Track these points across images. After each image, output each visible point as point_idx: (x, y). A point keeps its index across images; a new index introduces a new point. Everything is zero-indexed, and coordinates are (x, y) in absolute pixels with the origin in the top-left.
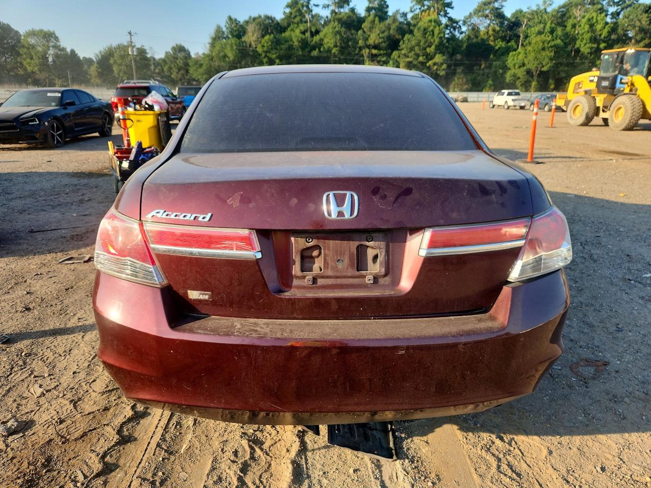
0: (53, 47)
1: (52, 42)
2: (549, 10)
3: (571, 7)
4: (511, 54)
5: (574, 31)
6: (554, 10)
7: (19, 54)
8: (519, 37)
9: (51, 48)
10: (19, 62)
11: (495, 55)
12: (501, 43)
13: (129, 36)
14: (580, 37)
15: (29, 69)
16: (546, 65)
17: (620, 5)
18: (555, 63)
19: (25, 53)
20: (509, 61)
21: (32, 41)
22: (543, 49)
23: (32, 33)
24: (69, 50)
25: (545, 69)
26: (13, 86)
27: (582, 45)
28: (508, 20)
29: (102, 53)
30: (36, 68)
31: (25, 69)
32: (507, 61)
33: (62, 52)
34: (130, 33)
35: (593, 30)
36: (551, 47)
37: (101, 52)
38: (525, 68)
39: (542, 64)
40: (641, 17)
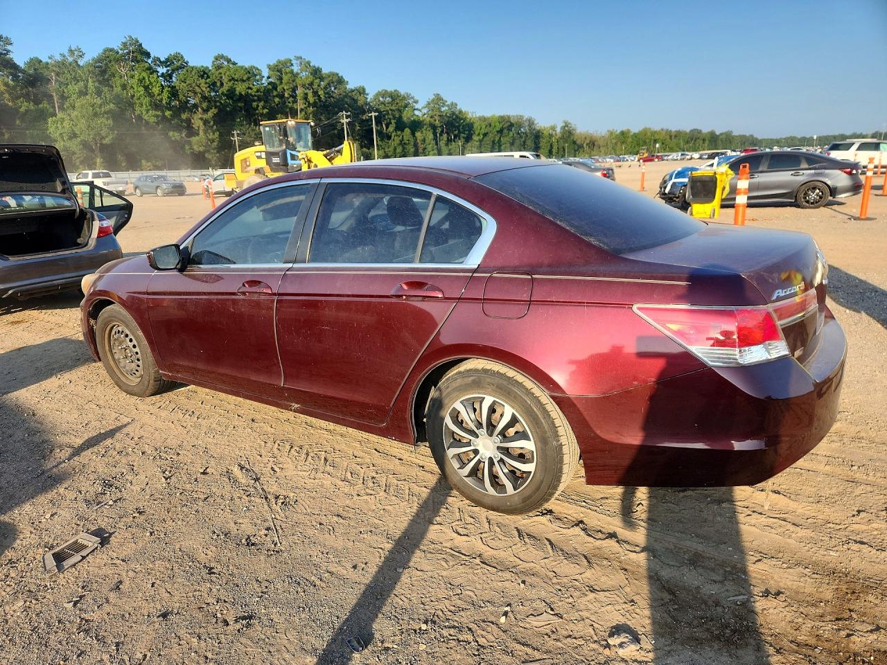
2: (81, 63)
3: (110, 61)
4: (50, 120)
5: (127, 94)
6: (88, 64)
8: (52, 96)
11: (23, 121)
12: (25, 103)
14: (138, 102)
16: (107, 136)
17: (169, 66)
18: (117, 134)
20: (51, 130)
22: (96, 115)
25: (107, 141)
27: (144, 113)
28: (23, 71)
32: (47, 129)
35: (150, 94)
36: (105, 113)
38: (79, 139)
39: (99, 134)
40: (198, 82)
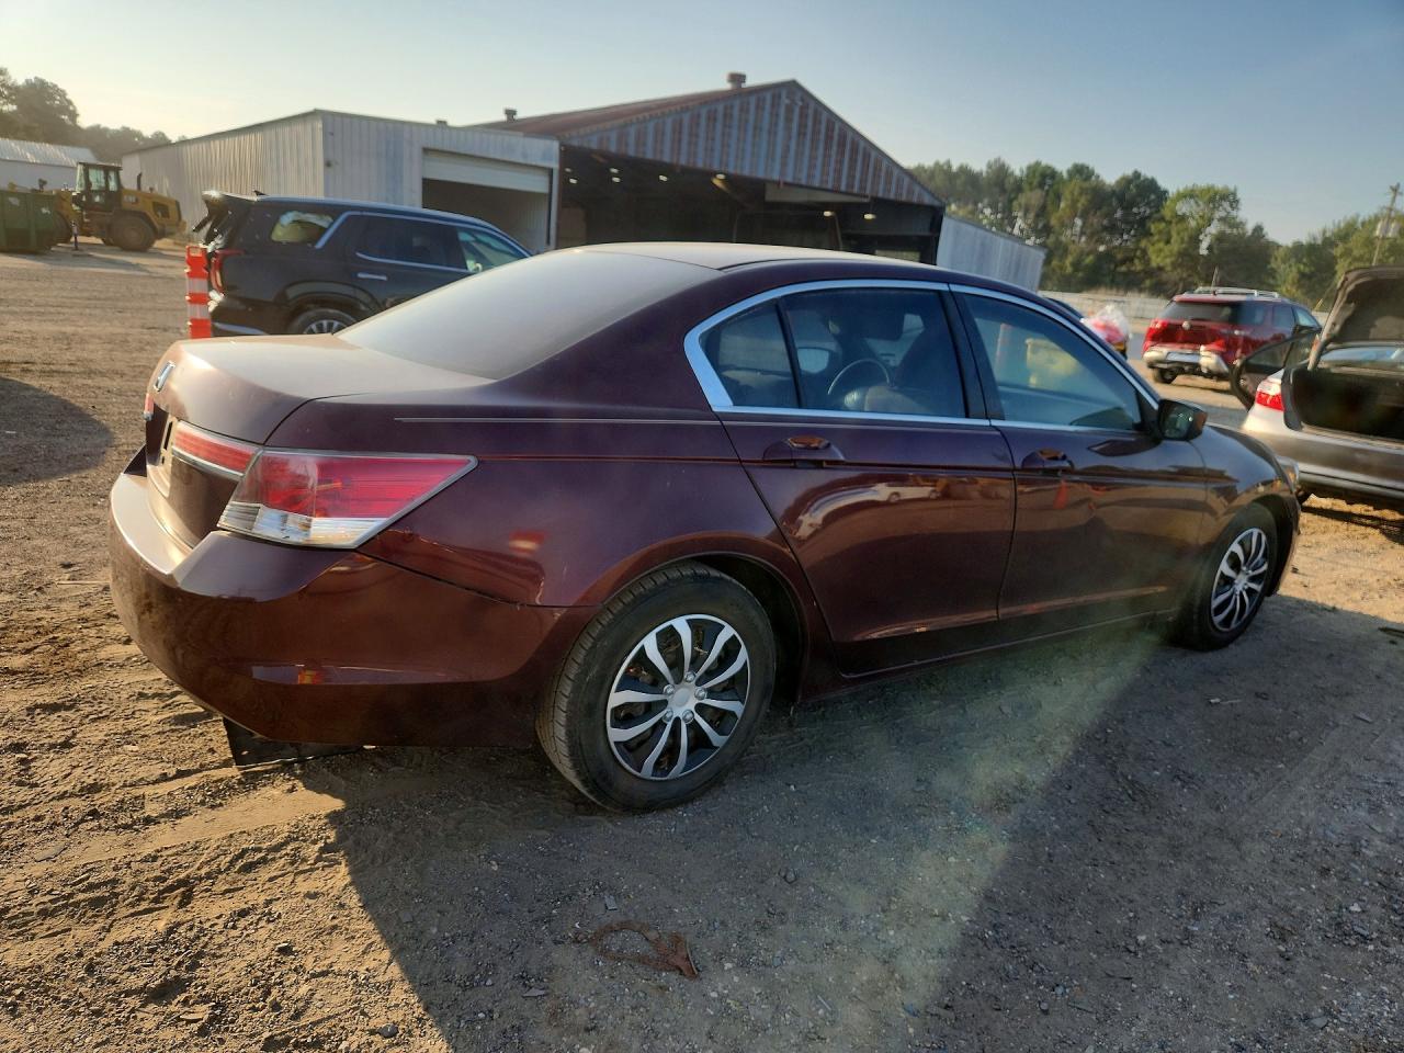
0: (1222, 220)
1: (1225, 209)
7: (1148, 234)
9: (1215, 222)
10: (1141, 249)
13: (1392, 195)
15: (1155, 261)
19: (1160, 232)
21: (1183, 208)
23: (1189, 195)
24: (1250, 227)
26: (1114, 292)
29: (1328, 235)
30: (1168, 261)
31: (1148, 262)
33: (1235, 231)
34: (1395, 190)
37: (1324, 232)
